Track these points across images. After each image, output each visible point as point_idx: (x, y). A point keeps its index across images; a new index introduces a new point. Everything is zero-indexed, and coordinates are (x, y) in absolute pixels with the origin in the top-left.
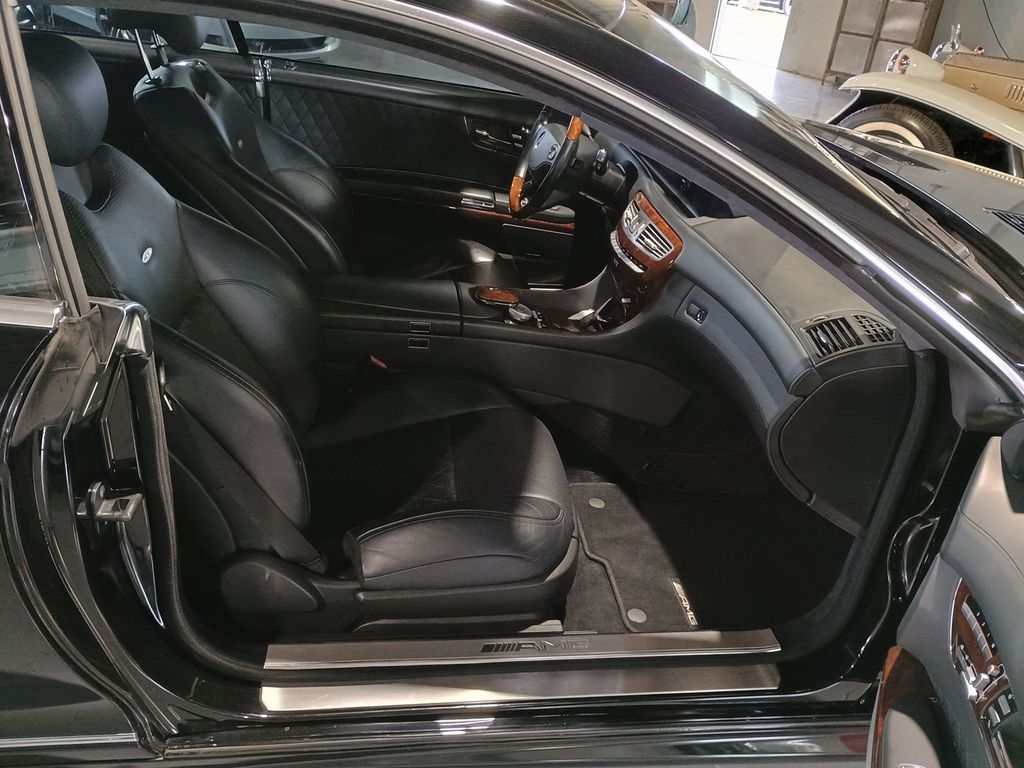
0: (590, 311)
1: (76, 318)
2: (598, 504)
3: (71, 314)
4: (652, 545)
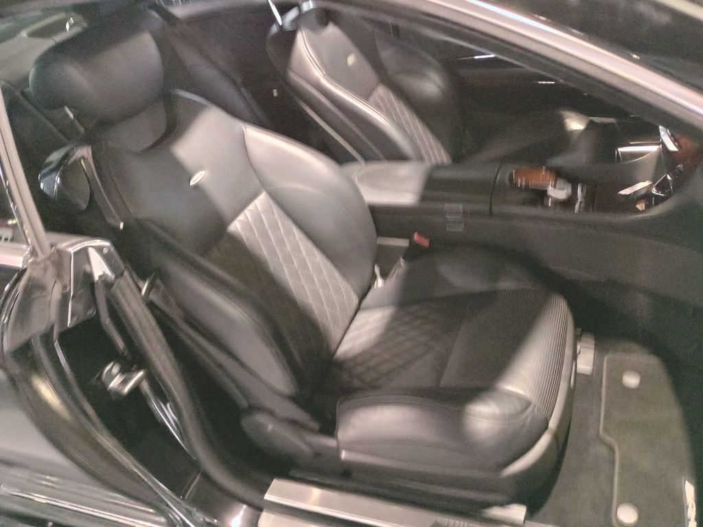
0: (647, 183)
1: (41, 257)
2: (631, 380)
3: (37, 255)
4: (676, 436)
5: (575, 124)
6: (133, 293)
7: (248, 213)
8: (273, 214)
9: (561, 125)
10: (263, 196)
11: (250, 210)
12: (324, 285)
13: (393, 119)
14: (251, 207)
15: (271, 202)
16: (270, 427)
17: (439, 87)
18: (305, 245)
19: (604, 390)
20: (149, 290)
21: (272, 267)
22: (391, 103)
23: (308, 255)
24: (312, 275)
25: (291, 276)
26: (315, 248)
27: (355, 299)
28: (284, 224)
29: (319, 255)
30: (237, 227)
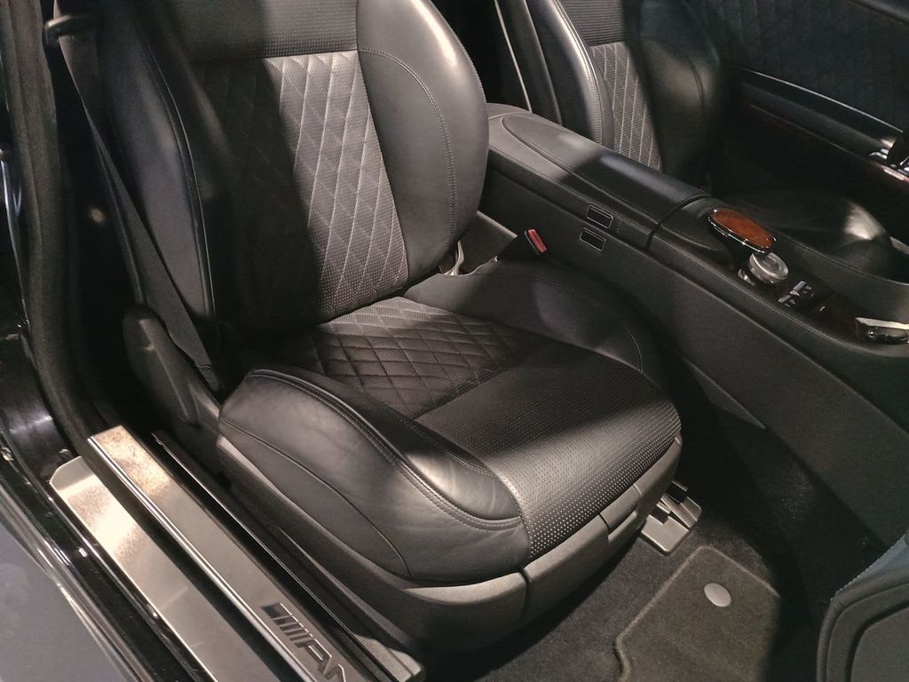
2: (718, 597)
5: (862, 228)
6: (34, 17)
7: (312, 62)
8: (350, 86)
9: (841, 220)
10: (350, 55)
11: (318, 60)
12: (366, 222)
13: (603, 75)
14: (323, 57)
15: (357, 67)
16: (151, 348)
18: (370, 154)
19: (667, 584)
20: (62, 29)
21: (301, 145)
22: (622, 72)
23: (366, 170)
24: (356, 195)
25: (321, 177)
26: (383, 169)
27: (402, 273)
28: (357, 108)
29: (382, 180)
30: (282, 66)
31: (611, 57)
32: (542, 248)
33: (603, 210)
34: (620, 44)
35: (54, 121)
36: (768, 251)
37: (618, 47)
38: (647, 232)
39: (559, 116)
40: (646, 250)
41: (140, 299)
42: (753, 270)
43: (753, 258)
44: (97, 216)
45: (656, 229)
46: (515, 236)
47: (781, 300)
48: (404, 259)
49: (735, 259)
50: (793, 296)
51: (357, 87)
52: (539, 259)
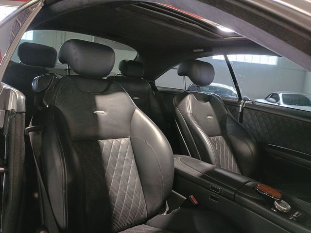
6: (22, 126)
7: (114, 142)
8: (127, 148)
10: (128, 139)
11: (117, 140)
14: (119, 140)
15: (130, 143)
17: (252, 152)
18: (133, 170)
20: (31, 130)
21: (108, 167)
22: (222, 145)
23: (132, 176)
24: (127, 184)
25: (115, 178)
26: (138, 176)
27: (145, 214)
28: (129, 155)
29: (137, 179)
30: (104, 143)
31: (218, 140)
32: (196, 203)
33: (216, 186)
34: (221, 136)
35: (23, 159)
36: (281, 199)
37: (220, 137)
38: (233, 193)
39: (200, 157)
40: (233, 200)
41: (43, 224)
42: (277, 207)
43: (276, 202)
44: (36, 195)
45: (236, 192)
46: (186, 198)
47: (290, 218)
48: (145, 208)
49: (269, 203)
50: (295, 217)
51: (129, 148)
52: (196, 206)
